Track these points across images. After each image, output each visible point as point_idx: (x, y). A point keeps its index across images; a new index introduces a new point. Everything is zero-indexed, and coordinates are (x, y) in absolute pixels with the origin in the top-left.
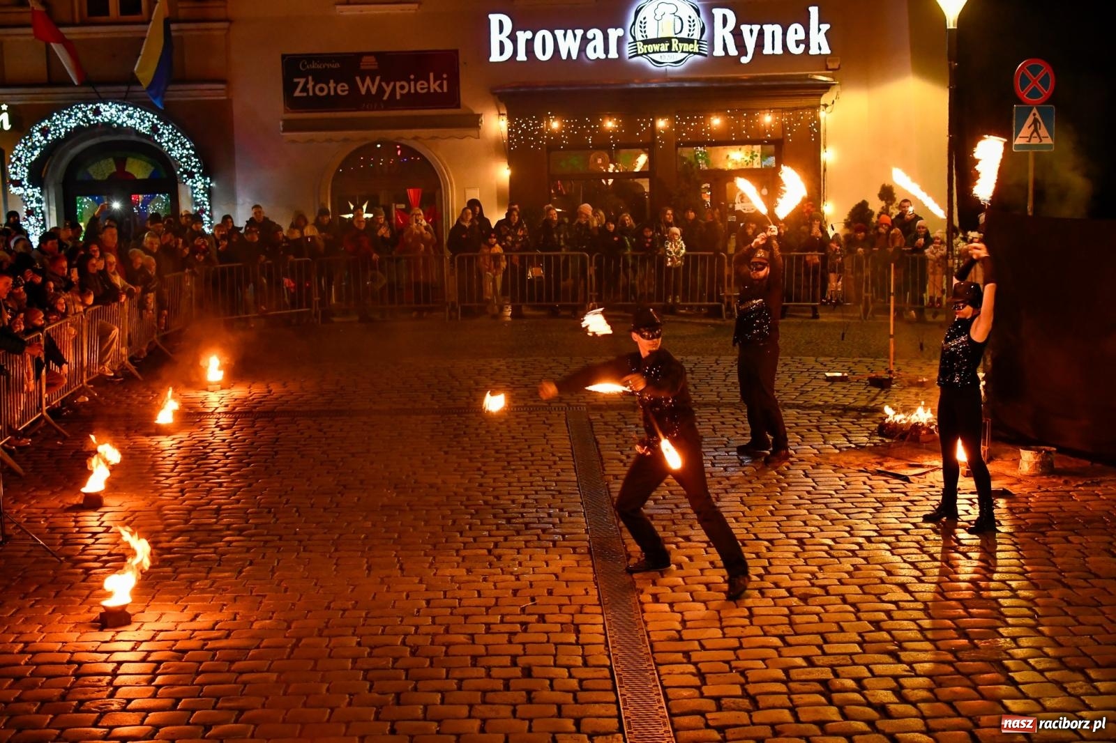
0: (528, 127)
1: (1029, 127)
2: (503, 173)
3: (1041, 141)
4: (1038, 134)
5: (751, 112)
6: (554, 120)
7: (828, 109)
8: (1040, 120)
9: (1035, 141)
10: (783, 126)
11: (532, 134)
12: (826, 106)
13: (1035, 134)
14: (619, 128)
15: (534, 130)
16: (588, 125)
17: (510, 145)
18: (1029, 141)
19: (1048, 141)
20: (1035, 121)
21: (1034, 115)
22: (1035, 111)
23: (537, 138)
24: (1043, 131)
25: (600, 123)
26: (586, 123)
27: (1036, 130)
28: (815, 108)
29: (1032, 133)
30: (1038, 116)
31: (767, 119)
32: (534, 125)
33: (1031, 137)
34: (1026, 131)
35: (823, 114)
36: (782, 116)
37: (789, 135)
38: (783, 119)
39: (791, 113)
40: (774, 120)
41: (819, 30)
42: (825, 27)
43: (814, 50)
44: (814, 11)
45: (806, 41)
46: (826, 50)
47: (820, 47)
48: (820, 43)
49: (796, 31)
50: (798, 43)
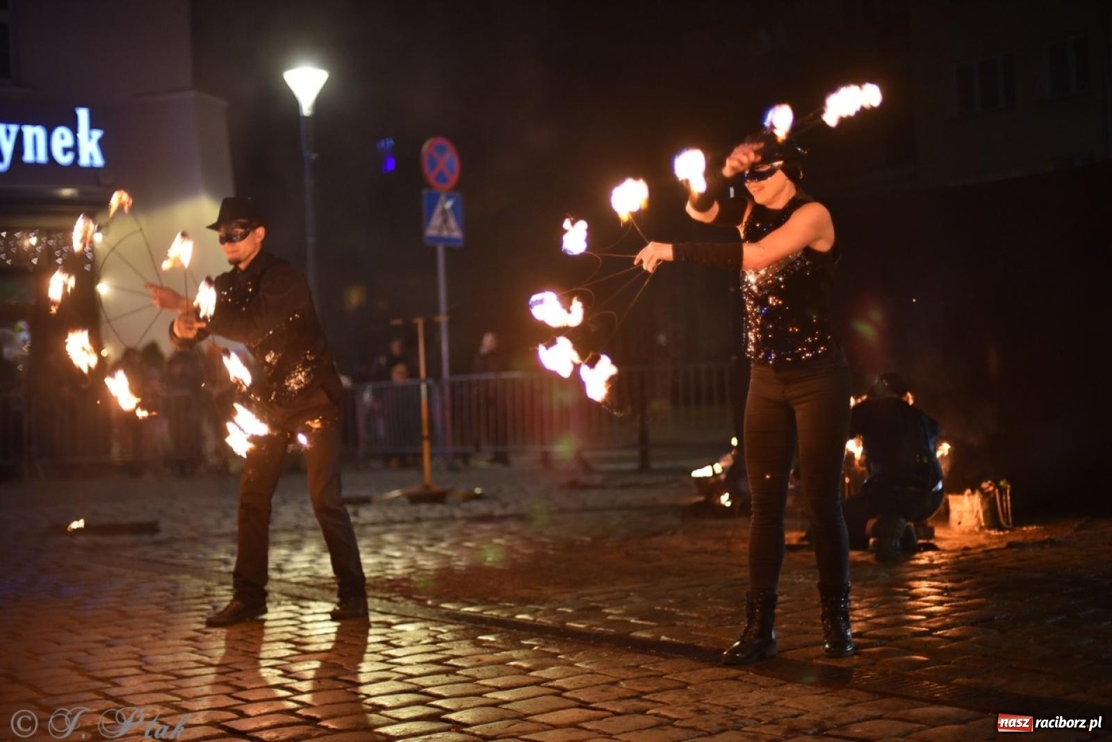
1: (439, 218)
3: (451, 233)
4: (447, 225)
5: (11, 231)
7: (104, 231)
8: (448, 209)
9: (445, 233)
10: (50, 251)
13: (444, 226)
18: (440, 233)
19: (457, 234)
20: (444, 210)
21: (443, 203)
22: (443, 198)
24: (452, 223)
27: (445, 221)
29: (442, 224)
30: (446, 205)
31: (30, 240)
33: (440, 229)
34: (436, 221)
35: (98, 237)
36: (49, 238)
37: (59, 261)
38: (51, 242)
39: (60, 235)
40: (39, 243)
41: (90, 137)
42: (97, 134)
43: (84, 161)
44: (83, 115)
45: (75, 149)
46: (99, 161)
47: (91, 158)
48: (91, 153)
49: (63, 136)
50: (66, 151)
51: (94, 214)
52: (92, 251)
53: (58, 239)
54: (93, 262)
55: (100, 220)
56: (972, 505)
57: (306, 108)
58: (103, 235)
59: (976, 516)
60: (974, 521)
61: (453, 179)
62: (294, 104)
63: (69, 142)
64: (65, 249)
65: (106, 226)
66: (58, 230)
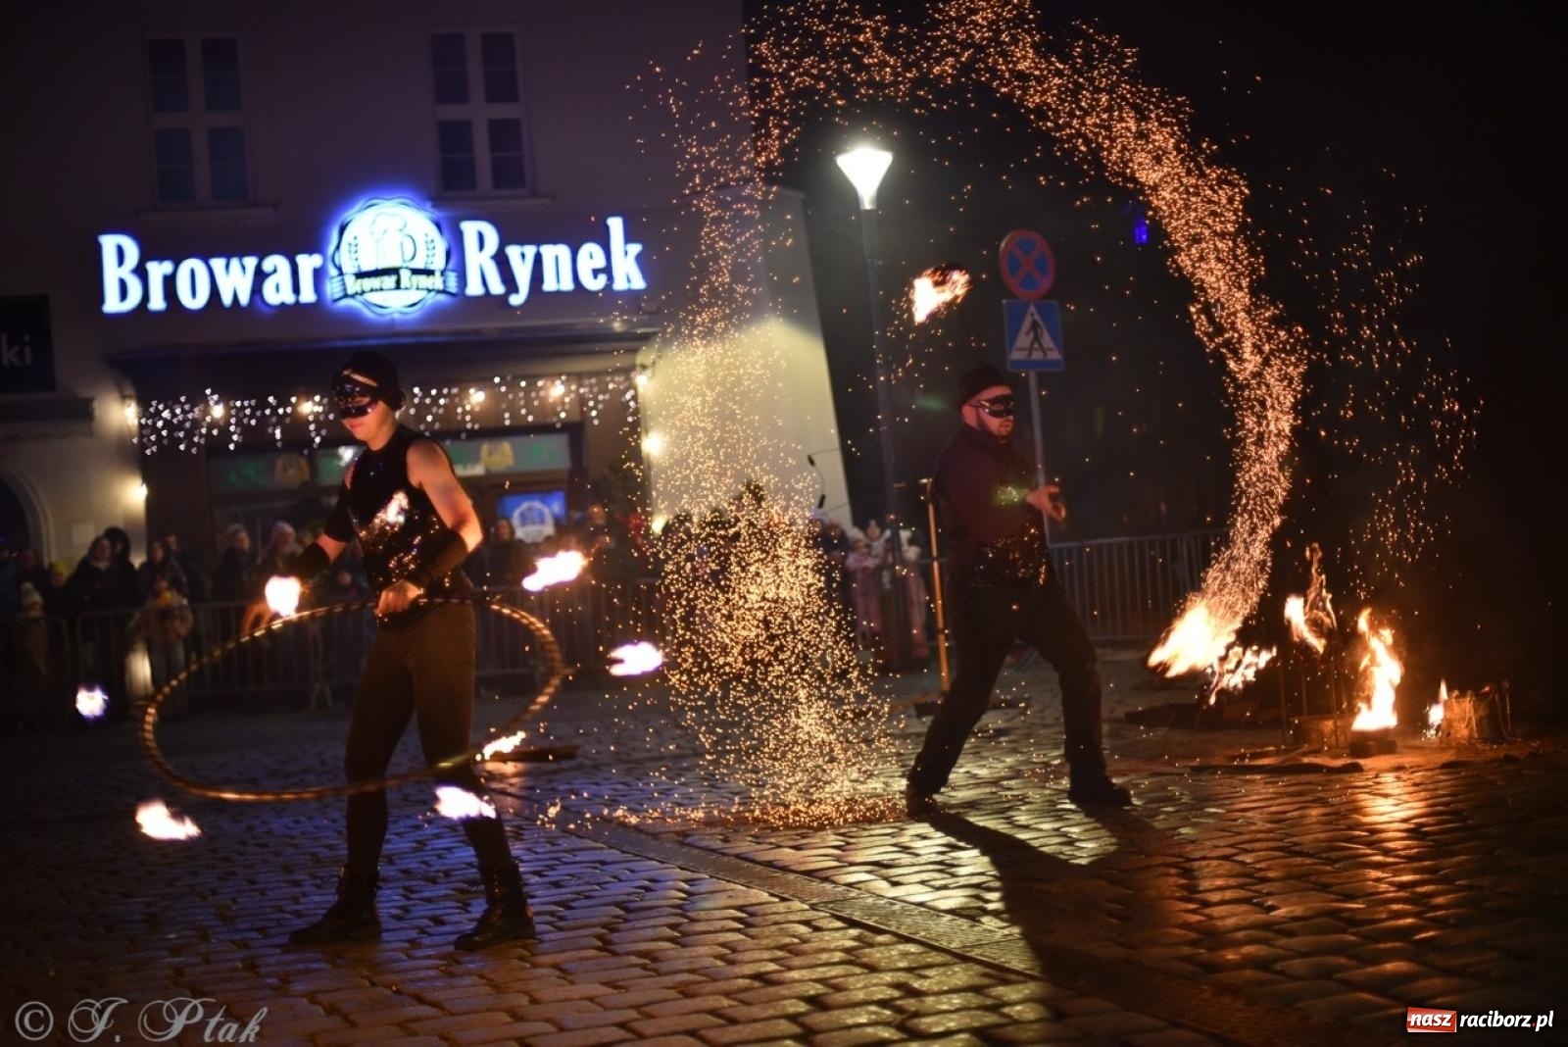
0: (174, 415)
1: (1027, 333)
2: (134, 494)
3: (1045, 355)
4: (1040, 345)
5: (532, 379)
6: (217, 403)
7: (649, 372)
8: (1040, 322)
9: (1037, 355)
10: (582, 401)
11: (180, 426)
12: (644, 367)
13: (1036, 346)
14: (326, 413)
15: (185, 420)
16: (274, 410)
17: (143, 446)
18: (1030, 355)
19: (1055, 355)
20: (1035, 325)
21: (1032, 315)
22: (1032, 309)
23: (190, 434)
24: (1047, 341)
25: (294, 406)
26: (269, 405)
27: (1037, 338)
28: (628, 371)
29: (1032, 343)
30: (1037, 318)
31: (556, 390)
32: (184, 412)
33: (1031, 349)
34: (1024, 340)
35: (642, 380)
36: (580, 386)
37: (594, 413)
38: (582, 391)
39: (593, 381)
40: (568, 392)
41: (626, 253)
42: (635, 248)
43: (620, 285)
44: (616, 225)
45: (608, 270)
46: (639, 283)
47: (629, 281)
48: (628, 274)
49: (591, 255)
50: (596, 273)
51: (635, 351)
52: (635, 398)
53: (591, 386)
54: (636, 412)
55: (645, 356)
56: (1464, 711)
57: (867, 201)
58: (650, 378)
59: (1467, 726)
60: (1465, 732)
61: (1045, 283)
62: (852, 196)
63: (601, 263)
64: (601, 397)
65: (654, 363)
66: (590, 375)
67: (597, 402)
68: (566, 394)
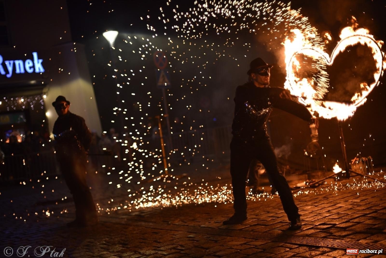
10: (29, 103)
12: (45, 94)
28: (41, 94)
35: (45, 97)
36: (28, 99)
37: (32, 106)
38: (29, 100)
39: (31, 97)
40: (25, 101)
42: (41, 61)
43: (37, 71)
44: (35, 55)
45: (33, 67)
46: (42, 70)
47: (39, 69)
48: (39, 67)
49: (29, 63)
50: (30, 68)
51: (42, 89)
52: (43, 101)
53: (31, 99)
55: (45, 90)
58: (47, 96)
63: (31, 64)
64: (34, 102)
65: (47, 92)
66: (30, 96)
67: (33, 103)
68: (24, 101)
